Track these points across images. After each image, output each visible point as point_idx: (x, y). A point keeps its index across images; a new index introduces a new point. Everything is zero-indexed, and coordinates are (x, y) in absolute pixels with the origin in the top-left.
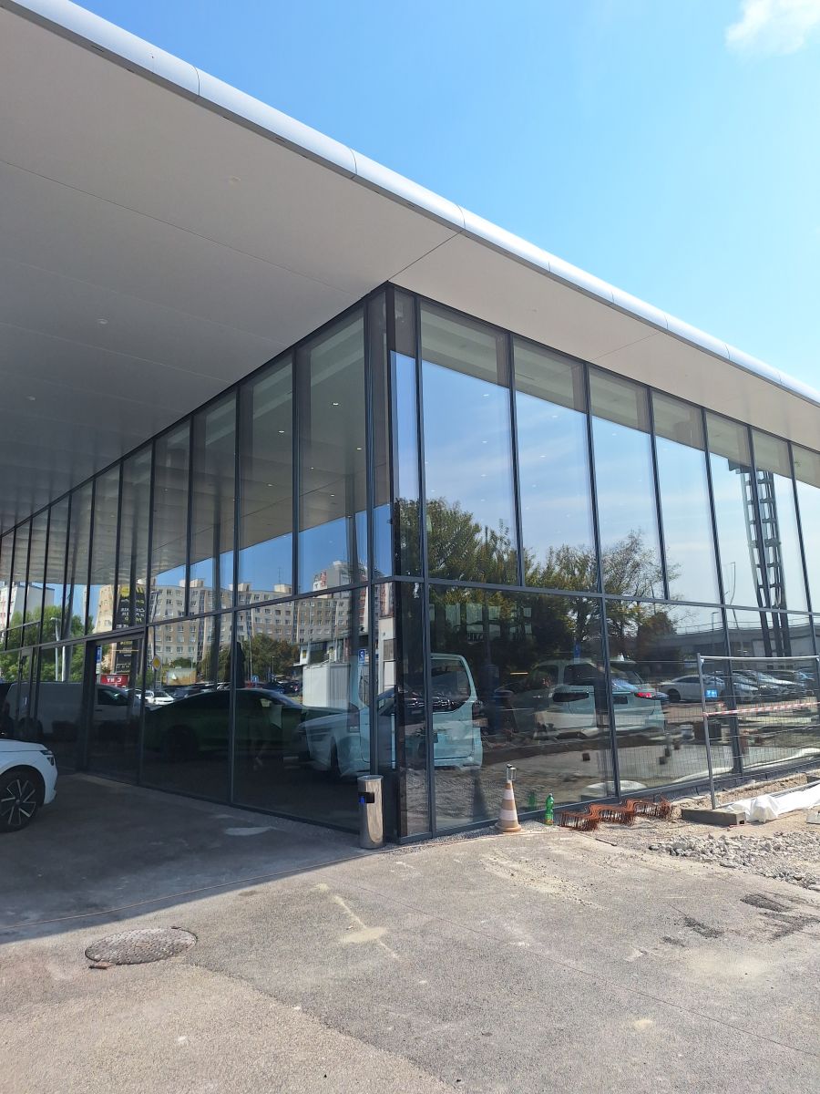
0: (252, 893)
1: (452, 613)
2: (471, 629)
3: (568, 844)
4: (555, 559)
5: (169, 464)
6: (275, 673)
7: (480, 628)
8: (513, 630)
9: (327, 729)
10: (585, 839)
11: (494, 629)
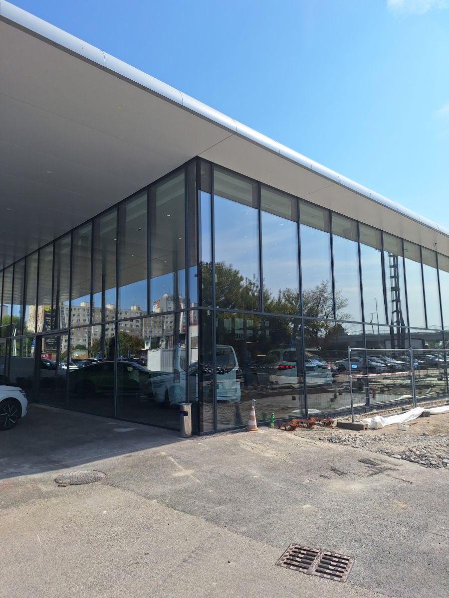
0: (130, 456)
1: (227, 323)
2: (237, 332)
3: (280, 436)
4: (282, 296)
5: (80, 244)
6: (132, 354)
7: (242, 332)
8: (260, 332)
9: (162, 382)
10: (289, 435)
11: (250, 332)
